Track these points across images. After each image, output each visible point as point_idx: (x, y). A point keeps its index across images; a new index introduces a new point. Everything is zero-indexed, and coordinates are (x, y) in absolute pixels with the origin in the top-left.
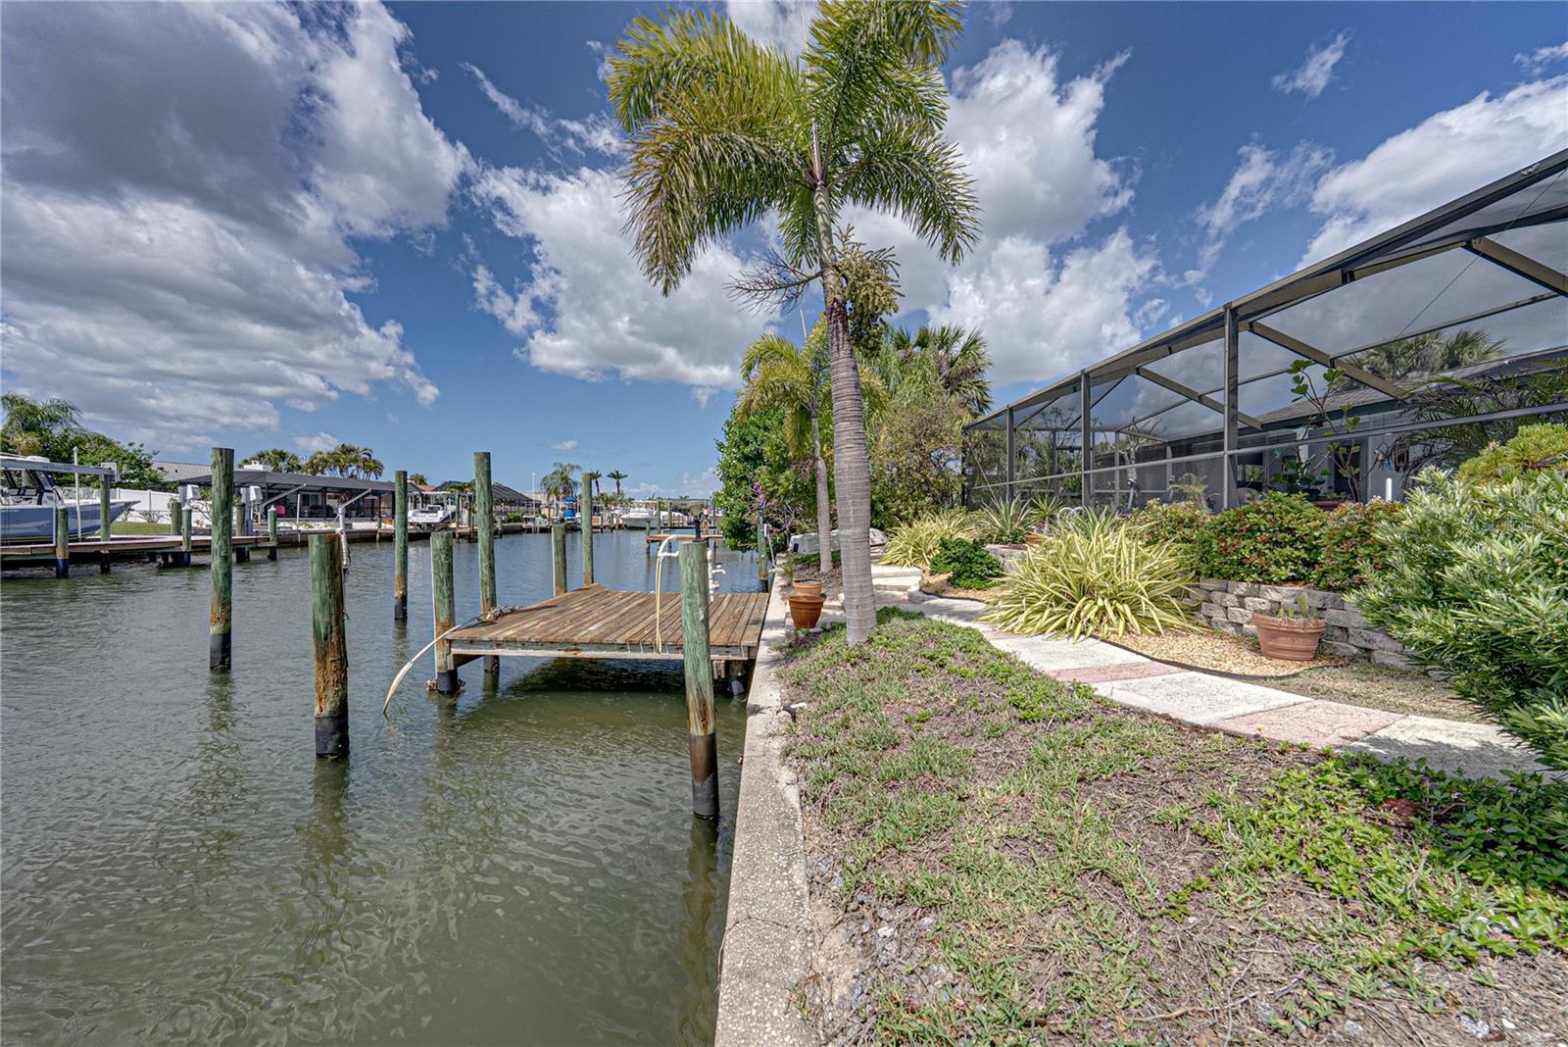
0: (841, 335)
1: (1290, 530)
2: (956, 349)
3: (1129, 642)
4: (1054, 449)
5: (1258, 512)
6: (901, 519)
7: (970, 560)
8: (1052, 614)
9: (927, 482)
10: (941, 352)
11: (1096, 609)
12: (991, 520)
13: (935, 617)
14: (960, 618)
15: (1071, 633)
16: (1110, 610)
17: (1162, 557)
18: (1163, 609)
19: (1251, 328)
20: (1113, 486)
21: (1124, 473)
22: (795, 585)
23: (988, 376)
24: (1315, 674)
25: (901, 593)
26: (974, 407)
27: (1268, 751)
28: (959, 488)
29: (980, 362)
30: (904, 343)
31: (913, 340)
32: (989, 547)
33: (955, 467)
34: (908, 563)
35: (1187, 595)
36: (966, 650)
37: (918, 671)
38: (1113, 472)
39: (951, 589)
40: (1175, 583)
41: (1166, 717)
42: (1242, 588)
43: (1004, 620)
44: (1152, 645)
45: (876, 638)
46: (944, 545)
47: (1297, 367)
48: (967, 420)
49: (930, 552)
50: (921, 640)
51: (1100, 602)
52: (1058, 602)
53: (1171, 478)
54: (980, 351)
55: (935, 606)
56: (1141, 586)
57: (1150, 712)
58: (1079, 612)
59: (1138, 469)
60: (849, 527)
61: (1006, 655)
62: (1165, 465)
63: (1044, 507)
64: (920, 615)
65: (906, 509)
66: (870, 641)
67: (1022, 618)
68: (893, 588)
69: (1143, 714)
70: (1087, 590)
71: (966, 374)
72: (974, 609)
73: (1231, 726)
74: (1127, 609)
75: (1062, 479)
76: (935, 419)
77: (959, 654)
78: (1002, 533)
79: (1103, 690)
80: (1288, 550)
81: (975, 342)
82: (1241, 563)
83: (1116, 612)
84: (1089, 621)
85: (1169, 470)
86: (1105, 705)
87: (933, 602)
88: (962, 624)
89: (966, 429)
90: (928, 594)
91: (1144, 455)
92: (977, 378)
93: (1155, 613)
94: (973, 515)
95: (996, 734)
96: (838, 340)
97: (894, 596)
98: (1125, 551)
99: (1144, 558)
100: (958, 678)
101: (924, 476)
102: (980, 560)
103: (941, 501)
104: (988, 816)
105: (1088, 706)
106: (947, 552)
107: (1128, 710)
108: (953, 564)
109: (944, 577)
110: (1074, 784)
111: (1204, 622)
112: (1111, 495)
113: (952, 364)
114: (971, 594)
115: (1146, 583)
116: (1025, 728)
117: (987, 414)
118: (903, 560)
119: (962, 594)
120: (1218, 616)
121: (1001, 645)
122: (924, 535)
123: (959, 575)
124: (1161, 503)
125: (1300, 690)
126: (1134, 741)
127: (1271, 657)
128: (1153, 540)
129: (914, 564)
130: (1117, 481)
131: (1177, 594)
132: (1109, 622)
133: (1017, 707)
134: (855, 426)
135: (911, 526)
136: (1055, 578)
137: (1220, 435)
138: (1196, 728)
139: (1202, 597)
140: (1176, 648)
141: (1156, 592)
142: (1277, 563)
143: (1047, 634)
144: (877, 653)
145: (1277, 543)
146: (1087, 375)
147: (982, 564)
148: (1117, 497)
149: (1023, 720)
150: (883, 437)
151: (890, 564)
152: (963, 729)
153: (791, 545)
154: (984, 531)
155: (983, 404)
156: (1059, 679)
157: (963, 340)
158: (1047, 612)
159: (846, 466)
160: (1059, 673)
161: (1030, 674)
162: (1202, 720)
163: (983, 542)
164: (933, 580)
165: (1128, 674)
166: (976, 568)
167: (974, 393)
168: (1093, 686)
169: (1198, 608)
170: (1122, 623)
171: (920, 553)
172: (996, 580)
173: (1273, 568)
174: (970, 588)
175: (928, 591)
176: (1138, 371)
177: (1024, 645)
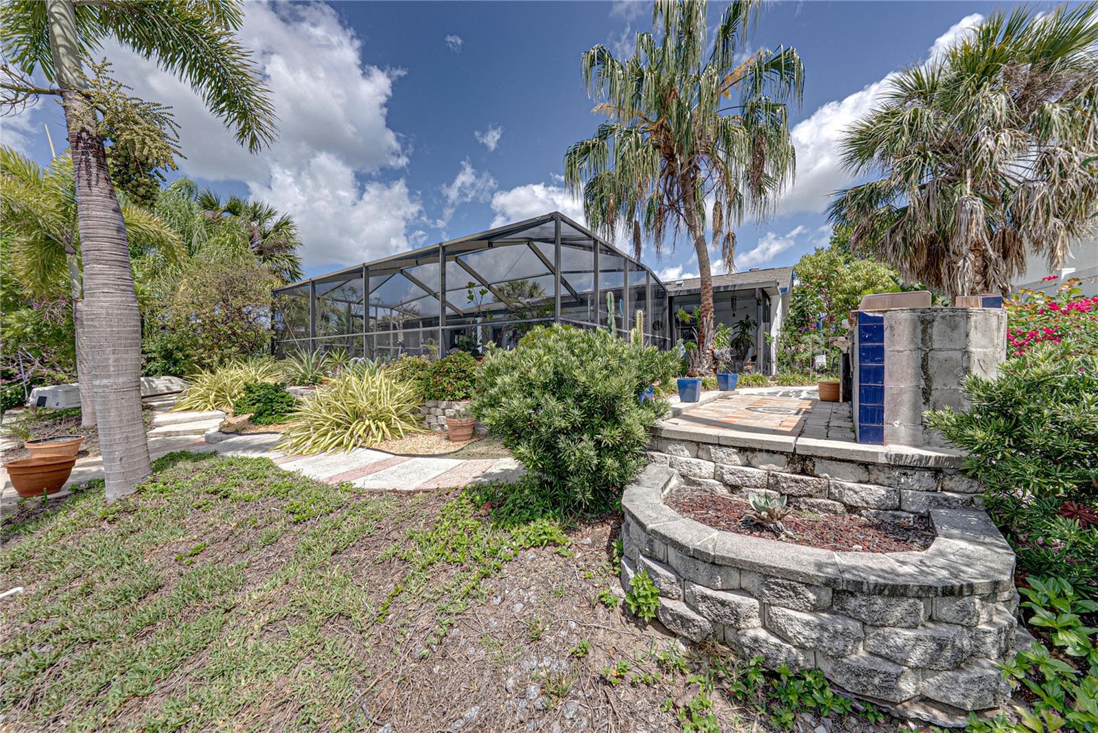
0: (94, 171)
1: (464, 371)
2: (270, 224)
3: (383, 447)
4: (350, 316)
5: (451, 361)
6: (203, 367)
7: (271, 401)
8: (334, 435)
9: (234, 334)
10: (254, 224)
11: (364, 427)
12: (293, 367)
13: (229, 454)
14: (256, 451)
15: (347, 446)
16: (373, 427)
17: (405, 390)
18: (406, 422)
19: (456, 260)
20: (389, 344)
21: (396, 335)
22: (27, 446)
23: (298, 253)
24: (470, 446)
25: (199, 436)
26: (287, 276)
27: (441, 495)
28: (269, 341)
29: (291, 241)
30: (213, 205)
31: (223, 205)
32: (289, 389)
33: (265, 322)
34: (210, 407)
35: (419, 411)
36: (252, 477)
37: (199, 507)
38: (389, 334)
39: (253, 426)
40: (413, 404)
41: (395, 491)
42: (444, 404)
43: (297, 445)
44: (396, 445)
45: (150, 487)
46: (248, 389)
47: (471, 285)
48: (278, 284)
49: (235, 396)
50: (207, 478)
51: (367, 422)
52: (339, 425)
53: (422, 340)
54: (293, 231)
55: (231, 444)
56: (393, 409)
57: (385, 490)
58: (352, 432)
59: (404, 333)
60: (109, 376)
61: (290, 474)
62: (418, 332)
63: (337, 357)
64: (215, 453)
65: (210, 357)
66: (140, 491)
67: (309, 442)
68: (186, 433)
69: (381, 493)
70: (358, 416)
71: (279, 247)
72: (272, 440)
73: (427, 487)
74: (383, 425)
75: (356, 337)
76: (244, 279)
77: (245, 482)
78: (304, 377)
79: (358, 483)
80: (463, 382)
81: (287, 223)
82: (443, 390)
83: (377, 428)
84: (360, 436)
85: (421, 335)
86: (359, 494)
87: (230, 440)
88: (256, 455)
89: (275, 293)
90: (227, 433)
91: (407, 325)
92: (289, 253)
93: (401, 425)
94: (281, 363)
95: (272, 541)
96: (89, 174)
97: (188, 440)
98: (384, 387)
99: (396, 391)
100: (242, 503)
101: (231, 328)
102: (280, 400)
103: (249, 350)
104: (252, 614)
105: (345, 497)
106: (252, 395)
107: (372, 492)
108: (257, 405)
109: (246, 417)
110: (329, 558)
111: (427, 426)
112: (388, 350)
113: (265, 236)
114: (271, 428)
115: (396, 406)
116: (297, 529)
117: (298, 282)
118: (204, 404)
119: (263, 429)
120: (433, 421)
121: (288, 467)
122: (228, 381)
123: (260, 414)
124: (408, 355)
125: (463, 458)
126: (373, 512)
127: (453, 441)
128: (403, 379)
129: (218, 407)
130: (391, 341)
131: (413, 412)
132: (373, 435)
133: (293, 513)
134: (117, 271)
135: (213, 372)
136: (336, 409)
137: (437, 318)
138: (409, 493)
139: (426, 412)
140: (408, 444)
141: (401, 412)
142: (459, 390)
143: (329, 451)
144: (147, 503)
145: (459, 379)
146: (367, 268)
147: (282, 403)
148: (392, 351)
149: (296, 523)
150: (182, 288)
151: (190, 409)
152: (239, 547)
153: (32, 400)
154: (289, 376)
155: (294, 275)
156: (330, 483)
157: (276, 219)
158: (330, 434)
159: (104, 311)
160: (331, 479)
161: (308, 483)
162: (412, 488)
163: (283, 385)
164: (234, 421)
165: (379, 468)
166: (276, 406)
167: (286, 264)
168: (353, 482)
169: (424, 419)
170: (381, 434)
171: (224, 397)
172: (289, 414)
173: (457, 392)
174: (271, 423)
175: (227, 431)
176: (402, 272)
177: (309, 463)
